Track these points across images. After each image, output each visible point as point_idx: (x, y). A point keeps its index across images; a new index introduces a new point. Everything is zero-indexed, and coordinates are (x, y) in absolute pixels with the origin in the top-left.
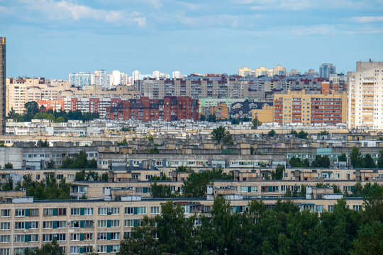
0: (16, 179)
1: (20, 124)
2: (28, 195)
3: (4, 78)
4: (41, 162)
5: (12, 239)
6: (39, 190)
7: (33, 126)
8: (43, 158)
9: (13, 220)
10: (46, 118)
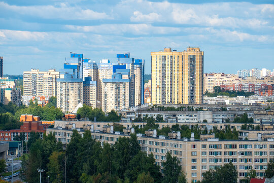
0: (209, 129)
1: (211, 98)
2: (216, 137)
3: (202, 73)
4: (223, 119)
5: (208, 161)
6: (221, 134)
7: (218, 99)
8: (223, 117)
9: (208, 150)
10: (225, 95)
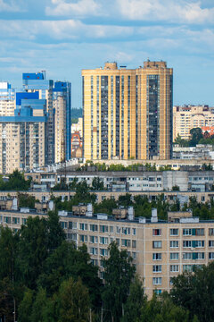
0: (182, 201)
1: (185, 149)
2: (194, 216)
3: (171, 106)
4: (206, 184)
5: (181, 256)
6: (203, 211)
7: (197, 150)
8: (207, 181)
9: (181, 238)
10: (209, 143)
